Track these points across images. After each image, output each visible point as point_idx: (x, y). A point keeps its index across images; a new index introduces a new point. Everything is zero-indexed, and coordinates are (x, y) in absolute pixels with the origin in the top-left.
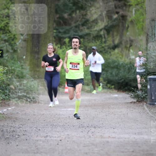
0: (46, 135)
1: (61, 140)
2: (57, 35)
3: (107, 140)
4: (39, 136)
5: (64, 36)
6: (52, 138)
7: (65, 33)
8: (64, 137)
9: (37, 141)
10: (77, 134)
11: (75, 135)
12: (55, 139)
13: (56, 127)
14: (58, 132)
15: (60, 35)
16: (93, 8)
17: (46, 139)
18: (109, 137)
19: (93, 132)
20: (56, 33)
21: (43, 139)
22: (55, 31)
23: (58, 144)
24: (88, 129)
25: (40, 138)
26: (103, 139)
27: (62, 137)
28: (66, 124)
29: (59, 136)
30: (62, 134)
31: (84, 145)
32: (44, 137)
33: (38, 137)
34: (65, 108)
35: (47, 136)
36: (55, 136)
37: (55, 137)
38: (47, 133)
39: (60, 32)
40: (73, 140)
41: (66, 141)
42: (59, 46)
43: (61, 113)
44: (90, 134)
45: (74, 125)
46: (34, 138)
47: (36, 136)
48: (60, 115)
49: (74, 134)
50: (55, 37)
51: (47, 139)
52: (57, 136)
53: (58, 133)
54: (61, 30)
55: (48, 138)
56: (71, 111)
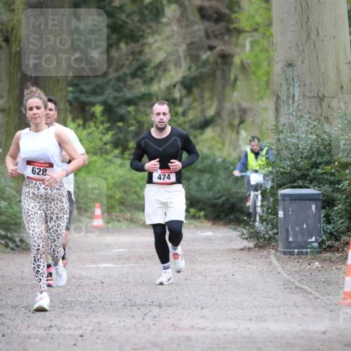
0: (49, 324)
1: (82, 336)
2: (76, 99)
3: (187, 333)
4: (33, 326)
5: (92, 99)
6: (62, 331)
7: (94, 92)
8: (90, 328)
9: (29, 338)
10: (119, 321)
11: (114, 324)
12: (69, 332)
13: (73, 304)
14: (77, 317)
15: (83, 98)
16: (157, 37)
17: (48, 334)
18: (192, 327)
19: (155, 317)
20: (73, 92)
21: (42, 332)
22: (70, 89)
23: (75, 345)
24: (143, 309)
25: (35, 331)
26: (177, 332)
27: (86, 330)
28: (95, 298)
29: (78, 326)
30: (86, 321)
31: (134, 347)
32: (43, 329)
33: (30, 329)
34: (94, 262)
35: (51, 326)
36: (69, 325)
37: (70, 328)
38: (51, 321)
39: (82, 91)
40: (110, 335)
41: (94, 337)
42: (80, 122)
43: (84, 273)
44: (148, 320)
45: (113, 300)
46: (21, 330)
47: (26, 326)
48: (81, 278)
49: (113, 322)
50: (71, 104)
51: (50, 333)
52: (72, 326)
53: (75, 320)
54: (85, 88)
55: (54, 331)
56: (105, 268)
